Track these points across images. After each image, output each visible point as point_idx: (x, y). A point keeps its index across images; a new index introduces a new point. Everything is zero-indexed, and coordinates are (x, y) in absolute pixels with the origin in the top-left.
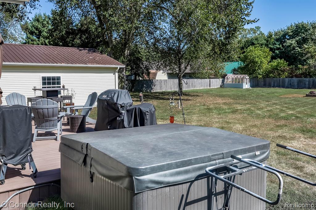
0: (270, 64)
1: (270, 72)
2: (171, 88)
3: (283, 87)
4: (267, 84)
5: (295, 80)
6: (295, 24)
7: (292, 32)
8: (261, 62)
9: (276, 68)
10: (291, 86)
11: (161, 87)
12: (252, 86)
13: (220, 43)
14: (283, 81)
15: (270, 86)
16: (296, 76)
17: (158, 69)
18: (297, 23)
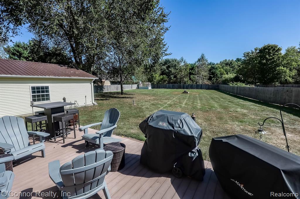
0: (159, 77)
1: (160, 81)
2: (113, 90)
3: (166, 88)
4: (159, 87)
5: (171, 85)
6: (165, 59)
7: (164, 62)
8: (156, 76)
9: (162, 79)
10: (169, 88)
11: (108, 89)
12: (152, 88)
13: (150, 65)
14: (166, 85)
15: (160, 88)
16: (171, 83)
17: (107, 79)
18: (166, 59)
